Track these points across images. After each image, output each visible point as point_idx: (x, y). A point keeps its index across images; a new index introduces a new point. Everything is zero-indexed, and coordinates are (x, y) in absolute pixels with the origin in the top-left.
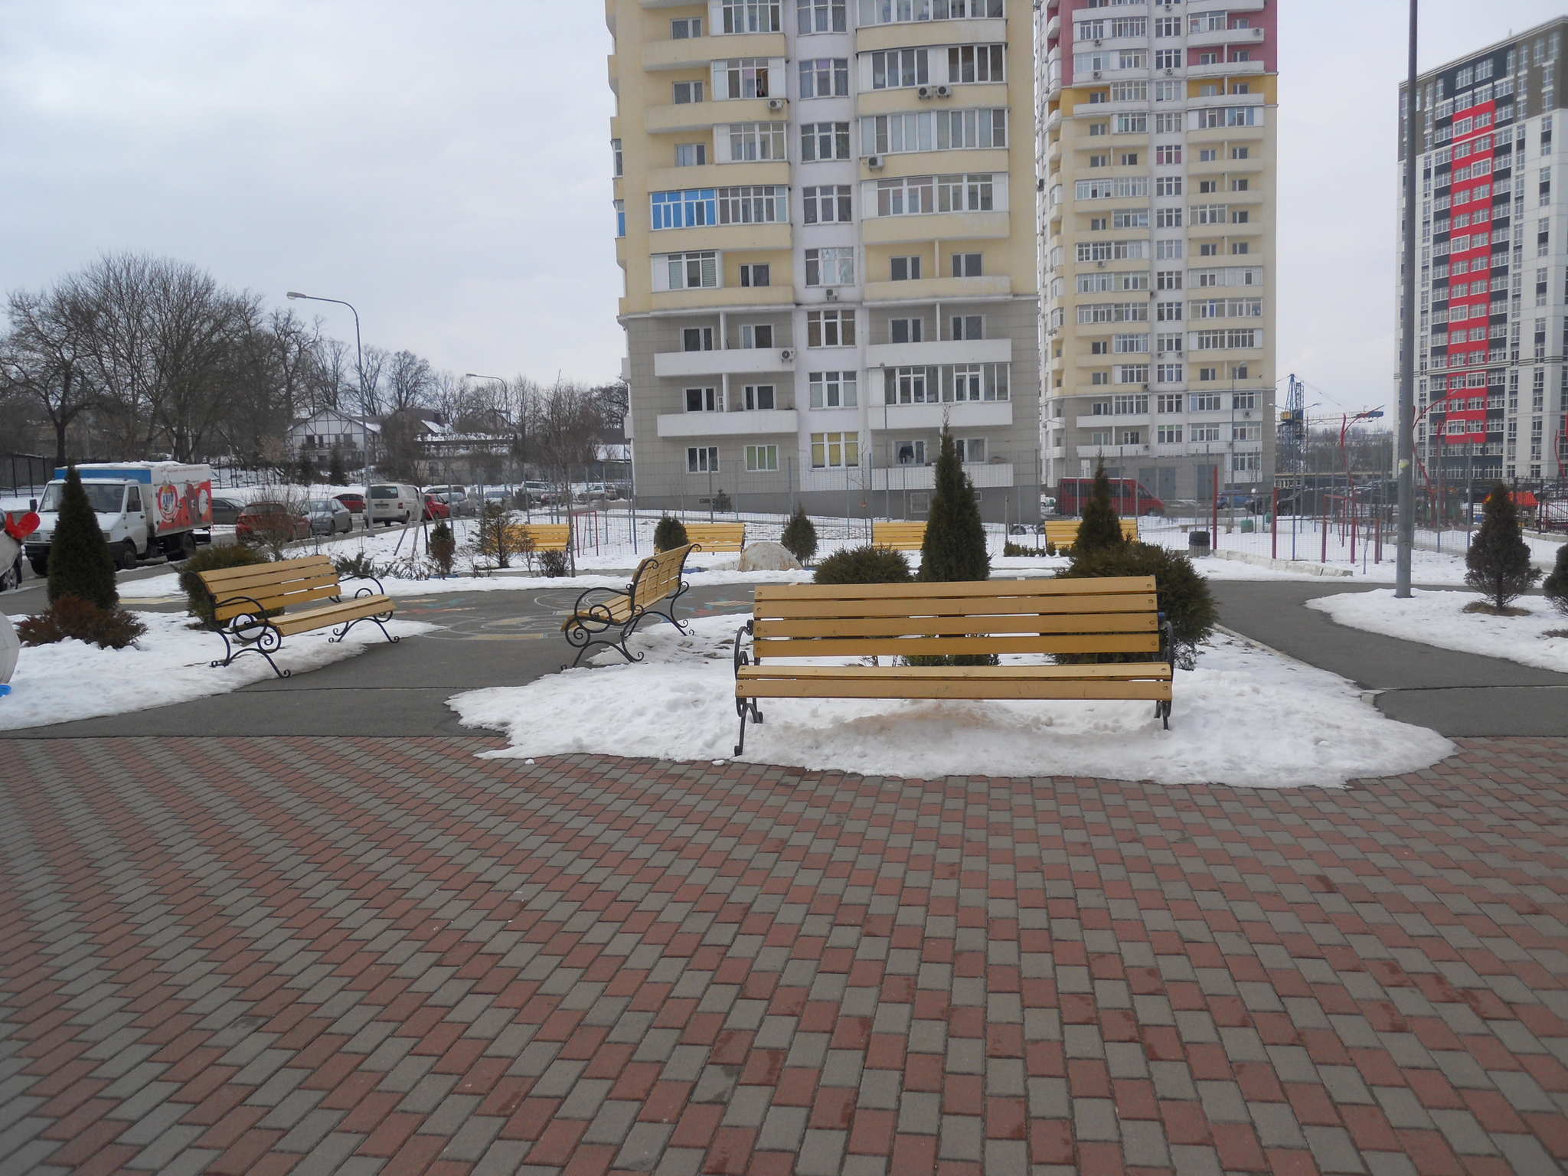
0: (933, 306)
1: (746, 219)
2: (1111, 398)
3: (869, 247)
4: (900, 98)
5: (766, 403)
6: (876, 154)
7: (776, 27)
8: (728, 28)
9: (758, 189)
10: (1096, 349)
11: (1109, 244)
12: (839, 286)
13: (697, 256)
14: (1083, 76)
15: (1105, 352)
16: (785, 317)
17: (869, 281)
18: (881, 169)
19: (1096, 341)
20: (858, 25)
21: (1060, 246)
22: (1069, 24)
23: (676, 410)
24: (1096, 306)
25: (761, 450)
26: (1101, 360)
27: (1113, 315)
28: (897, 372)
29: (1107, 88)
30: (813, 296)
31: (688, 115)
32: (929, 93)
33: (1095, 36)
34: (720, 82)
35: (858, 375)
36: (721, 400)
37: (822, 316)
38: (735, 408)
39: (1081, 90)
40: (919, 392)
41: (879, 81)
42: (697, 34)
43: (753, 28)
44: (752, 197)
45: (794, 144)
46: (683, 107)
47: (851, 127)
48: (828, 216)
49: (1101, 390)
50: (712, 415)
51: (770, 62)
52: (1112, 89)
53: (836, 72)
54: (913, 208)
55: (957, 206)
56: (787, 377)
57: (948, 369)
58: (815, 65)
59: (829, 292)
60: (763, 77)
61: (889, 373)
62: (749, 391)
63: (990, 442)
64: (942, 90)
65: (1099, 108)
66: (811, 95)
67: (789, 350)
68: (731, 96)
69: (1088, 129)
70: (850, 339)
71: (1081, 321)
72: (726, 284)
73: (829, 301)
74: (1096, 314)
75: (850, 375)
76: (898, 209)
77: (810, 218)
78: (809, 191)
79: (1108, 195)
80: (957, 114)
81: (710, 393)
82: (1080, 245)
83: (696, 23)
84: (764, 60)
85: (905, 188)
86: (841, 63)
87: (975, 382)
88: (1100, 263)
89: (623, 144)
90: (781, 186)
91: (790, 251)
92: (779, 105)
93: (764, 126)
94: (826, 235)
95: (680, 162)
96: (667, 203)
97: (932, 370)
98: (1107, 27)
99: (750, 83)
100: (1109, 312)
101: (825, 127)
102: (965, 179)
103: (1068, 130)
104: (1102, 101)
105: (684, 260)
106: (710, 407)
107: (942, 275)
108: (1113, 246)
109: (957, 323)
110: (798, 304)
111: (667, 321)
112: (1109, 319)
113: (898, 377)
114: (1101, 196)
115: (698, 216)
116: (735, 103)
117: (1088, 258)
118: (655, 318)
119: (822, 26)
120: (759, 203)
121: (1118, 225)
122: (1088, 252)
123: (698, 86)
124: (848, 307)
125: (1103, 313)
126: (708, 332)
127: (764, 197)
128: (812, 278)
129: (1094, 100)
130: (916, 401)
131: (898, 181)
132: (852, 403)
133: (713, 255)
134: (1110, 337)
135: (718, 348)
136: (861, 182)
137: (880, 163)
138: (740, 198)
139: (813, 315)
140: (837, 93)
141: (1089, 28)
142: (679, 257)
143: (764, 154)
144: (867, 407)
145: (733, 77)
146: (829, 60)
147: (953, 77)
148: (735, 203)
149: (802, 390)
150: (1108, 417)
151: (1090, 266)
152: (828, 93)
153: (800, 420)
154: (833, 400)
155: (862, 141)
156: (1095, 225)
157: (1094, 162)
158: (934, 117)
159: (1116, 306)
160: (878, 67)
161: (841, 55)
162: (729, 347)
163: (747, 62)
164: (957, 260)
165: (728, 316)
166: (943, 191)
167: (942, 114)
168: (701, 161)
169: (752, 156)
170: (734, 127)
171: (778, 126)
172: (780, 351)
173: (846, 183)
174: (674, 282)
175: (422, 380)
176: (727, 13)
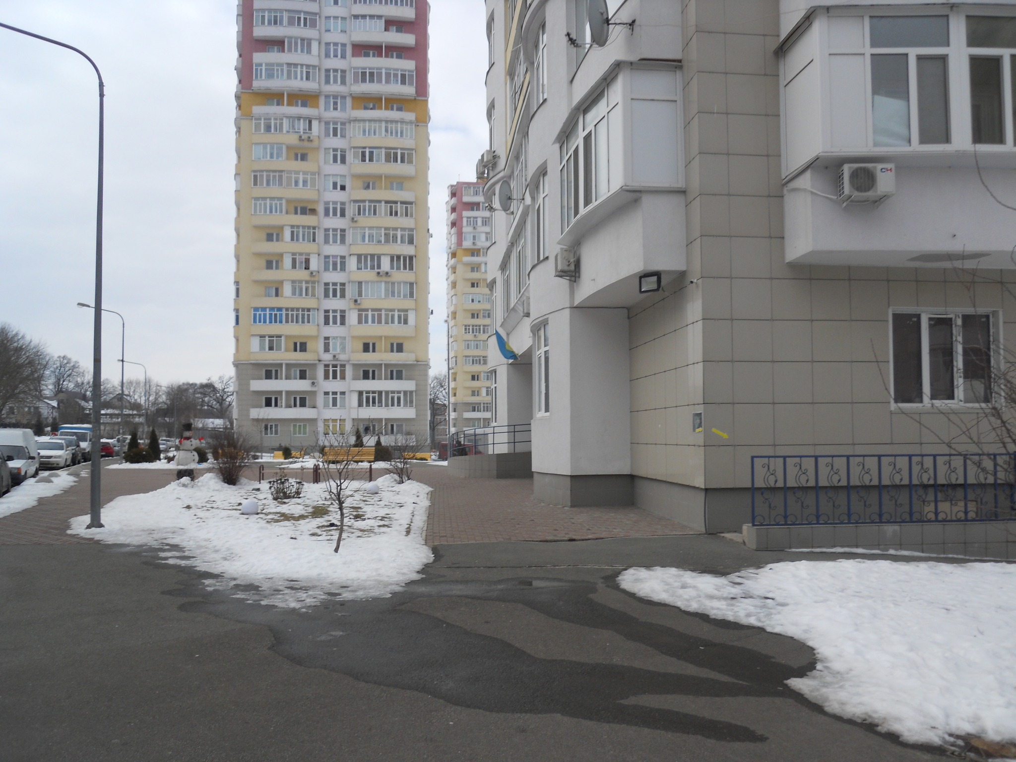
0: (381, 364)
1: (297, 322)
2: (480, 403)
3: (353, 337)
4: (368, 275)
5: (303, 404)
6: (357, 298)
7: (314, 240)
8: (292, 239)
9: (303, 310)
10: (473, 378)
11: (480, 326)
12: (339, 354)
13: (273, 337)
14: (467, 244)
15: (478, 380)
16: (313, 366)
17: (352, 352)
18: (359, 304)
19: (474, 374)
20: (351, 243)
21: (455, 326)
22: (460, 217)
23: (259, 406)
24: (474, 356)
25: (300, 426)
26: (475, 384)
27: (482, 362)
28: (364, 393)
29: (479, 250)
30: (327, 357)
31: (272, 275)
32: (381, 274)
33: (474, 224)
34: (287, 262)
35: (347, 393)
36: (282, 403)
37: (331, 366)
38: (288, 406)
39: (466, 250)
40: (374, 402)
41: (360, 267)
42: (277, 240)
43: (304, 240)
44: (300, 312)
45: (320, 291)
46: (270, 271)
47: (347, 285)
48: (335, 323)
49: (475, 399)
50: (277, 409)
51: (311, 255)
52: (481, 250)
53: (341, 262)
54: (373, 322)
55: (393, 322)
56: (313, 393)
57: (387, 393)
58: (331, 258)
59: (334, 356)
60: (307, 261)
61: (360, 393)
62: (295, 399)
63: (406, 425)
64: (387, 273)
65: (475, 259)
66: (329, 270)
67: (315, 381)
68: (292, 268)
69: (470, 269)
70: (343, 377)
71: (466, 364)
72: (287, 350)
73: (334, 360)
74: (473, 360)
75: (343, 393)
76: (366, 322)
77: (327, 322)
78: (327, 311)
79: (479, 302)
80: (393, 283)
81: (276, 399)
82: (465, 326)
83: (278, 235)
84: (309, 254)
85: (370, 313)
86: (343, 257)
87: (399, 399)
88: (475, 335)
89: (240, 284)
90: (314, 309)
91: (316, 337)
92: (314, 274)
93: (307, 282)
94: (333, 331)
95: (268, 295)
96: (260, 312)
97: (380, 393)
98: (479, 221)
99: (301, 263)
100: (480, 360)
101: (335, 284)
102: (396, 311)
103: (460, 269)
104: (477, 256)
105: (267, 339)
106: (276, 405)
107: (385, 351)
108: (482, 327)
109: (392, 372)
110: (320, 361)
111: (257, 365)
112: (480, 363)
113: (365, 395)
114: (476, 302)
115: (275, 319)
116: (294, 271)
117: (469, 332)
118: (251, 364)
119: (335, 241)
120: (303, 315)
121: (484, 317)
122: (469, 329)
123: (277, 262)
124: (343, 363)
125: (476, 360)
126: (276, 371)
127: (306, 313)
128: (327, 349)
129: (473, 255)
130: (373, 406)
131: (367, 310)
132: (343, 406)
133: (281, 337)
134: (480, 372)
135: (281, 379)
136: (350, 309)
137: (359, 302)
138: (295, 313)
139: (327, 366)
140: (341, 270)
141: (470, 221)
142: (265, 337)
143: (306, 295)
144: (350, 408)
145: (294, 261)
146: (337, 256)
147: (392, 268)
148: (292, 315)
149: (320, 399)
150: (479, 413)
151: (470, 336)
152: (337, 270)
153: (319, 413)
154: (335, 404)
155: (350, 291)
156: (473, 316)
157: (473, 285)
158: (383, 284)
159: (483, 357)
160: (359, 261)
161: (343, 254)
162: (286, 379)
163: (301, 254)
164: (392, 345)
165: (287, 365)
166: (387, 315)
167: (386, 283)
168: (277, 295)
169: (301, 294)
170: (293, 282)
171: (314, 282)
172: (311, 381)
173: (344, 309)
174: (262, 348)
175: (74, 373)
176: (292, 233)
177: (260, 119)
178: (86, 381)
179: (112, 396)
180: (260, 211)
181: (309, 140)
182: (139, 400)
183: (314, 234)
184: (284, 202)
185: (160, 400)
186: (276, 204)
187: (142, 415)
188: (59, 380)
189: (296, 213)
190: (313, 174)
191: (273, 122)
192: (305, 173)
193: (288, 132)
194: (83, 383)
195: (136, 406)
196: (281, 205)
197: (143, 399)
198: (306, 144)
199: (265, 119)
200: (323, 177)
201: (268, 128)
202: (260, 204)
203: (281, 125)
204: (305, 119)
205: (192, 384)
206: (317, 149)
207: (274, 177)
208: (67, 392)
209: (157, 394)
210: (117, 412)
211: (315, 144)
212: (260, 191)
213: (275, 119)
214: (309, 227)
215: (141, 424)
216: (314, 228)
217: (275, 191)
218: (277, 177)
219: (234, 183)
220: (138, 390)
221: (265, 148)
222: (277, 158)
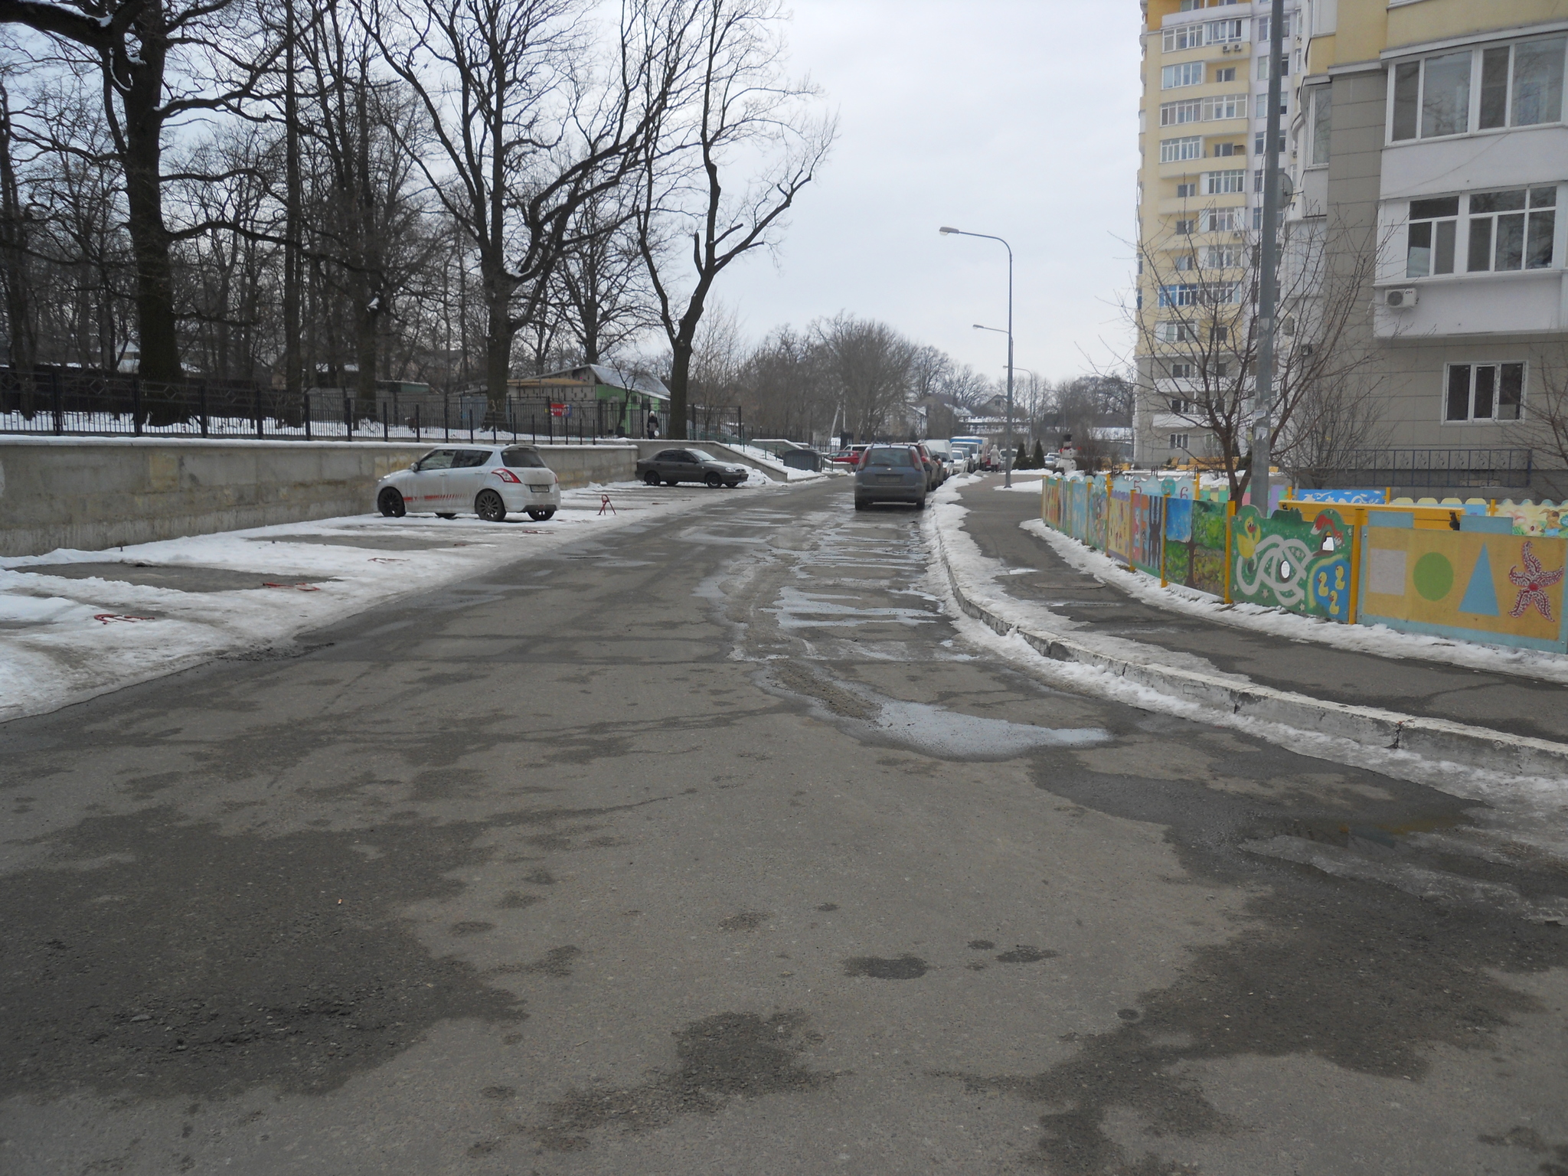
7: (1240, 189)
8: (1211, 191)
13: (1184, 323)
23: (1163, 411)
31: (1184, 241)
36: (1192, 407)
42: (1192, 194)
43: (1226, 190)
44: (1220, 288)
45: (1246, 257)
46: (1182, 235)
51: (1235, 210)
60: (1230, 217)
68: (1211, 230)
77: (1254, 299)
78: (1254, 285)
81: (1186, 403)
83: (1192, 187)
84: (1233, 209)
90: (1238, 283)
91: (1239, 320)
92: (1239, 235)
93: (1229, 247)
95: (1179, 267)
99: (1223, 221)
105: (1176, 326)
111: (1164, 360)
115: (1186, 300)
116: (1213, 234)
118: (1156, 358)
120: (1223, 292)
123: (1191, 223)
126: (1187, 367)
127: (1227, 289)
133: (1193, 322)
135: (1193, 376)
138: (1212, 289)
142: (1173, 323)
143: (1228, 264)
145: (1213, 220)
148: (1209, 293)
162: (1199, 376)
163: (1222, 210)
168: (1190, 267)
169: (1221, 265)
170: (1211, 248)
171: (1238, 246)
174: (1170, 337)
175: (942, 370)
176: (1211, 181)
177: (1172, 32)
178: (955, 379)
179: (987, 399)
180: (1170, 159)
181: (1237, 49)
182: (1022, 405)
183: (1241, 179)
184: (1201, 141)
185: (1050, 404)
186: (1191, 146)
187: (1027, 424)
188: (925, 378)
189: (1217, 154)
190: (1242, 96)
191: (1188, 33)
192: (1230, 97)
193: (1208, 43)
194: (951, 381)
195: (1020, 412)
196: (1197, 145)
197: (1028, 402)
198: (1233, 56)
199: (1178, 31)
200: (1254, 98)
201: (1182, 42)
202: (1171, 148)
203: (1200, 34)
204: (1231, 20)
205: (1093, 379)
206: (1248, 60)
207: (1189, 108)
208: (934, 395)
209: (1045, 395)
210: (996, 420)
211: (1245, 53)
212: (1172, 131)
213: (1192, 29)
214: (1234, 172)
215: (1025, 435)
216: (1241, 172)
217: (1190, 128)
218: (1192, 108)
219: (1138, 121)
220: (1022, 390)
221: (1178, 70)
222: (1193, 82)
